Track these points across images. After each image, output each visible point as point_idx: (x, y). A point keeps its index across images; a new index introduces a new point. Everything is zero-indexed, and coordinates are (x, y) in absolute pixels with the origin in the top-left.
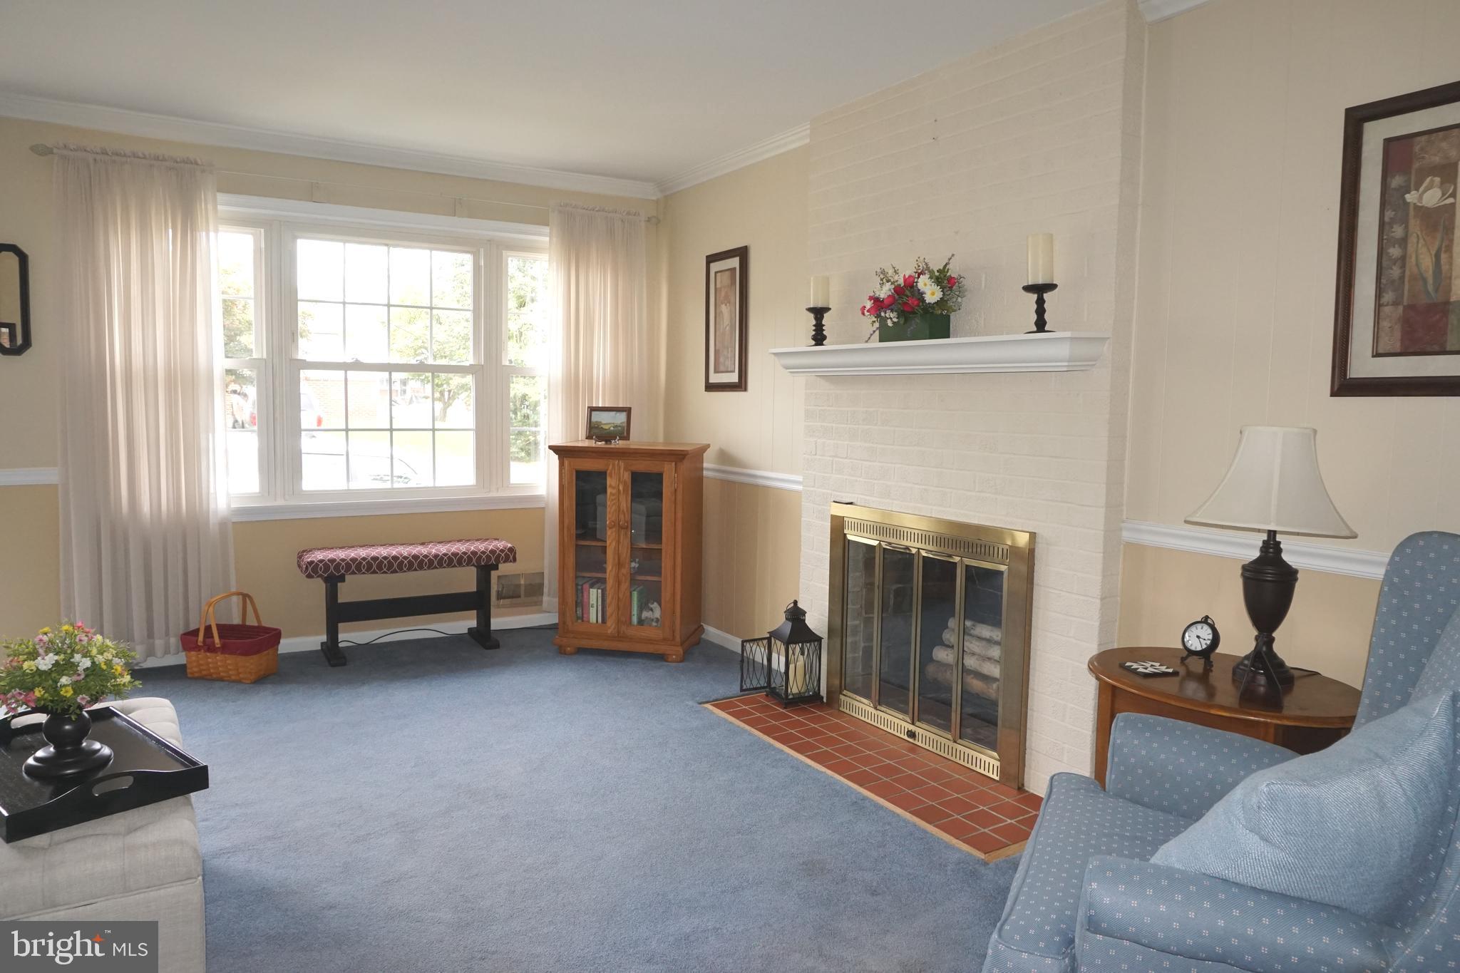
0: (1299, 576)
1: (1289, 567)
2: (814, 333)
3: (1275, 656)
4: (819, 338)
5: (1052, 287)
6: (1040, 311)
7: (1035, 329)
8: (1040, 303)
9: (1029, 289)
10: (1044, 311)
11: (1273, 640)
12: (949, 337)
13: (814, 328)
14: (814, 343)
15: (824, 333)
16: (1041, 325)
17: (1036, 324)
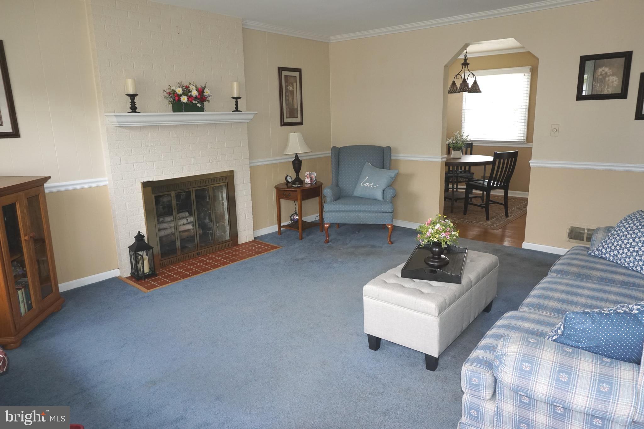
0: (302, 162)
1: (300, 160)
2: (131, 106)
3: (300, 178)
4: (134, 109)
5: (240, 98)
6: (237, 105)
7: (235, 110)
8: (237, 102)
9: (233, 98)
10: (238, 105)
11: (299, 175)
12: (204, 112)
13: (135, 103)
14: (131, 111)
15: (136, 106)
16: (237, 109)
17: (236, 108)
